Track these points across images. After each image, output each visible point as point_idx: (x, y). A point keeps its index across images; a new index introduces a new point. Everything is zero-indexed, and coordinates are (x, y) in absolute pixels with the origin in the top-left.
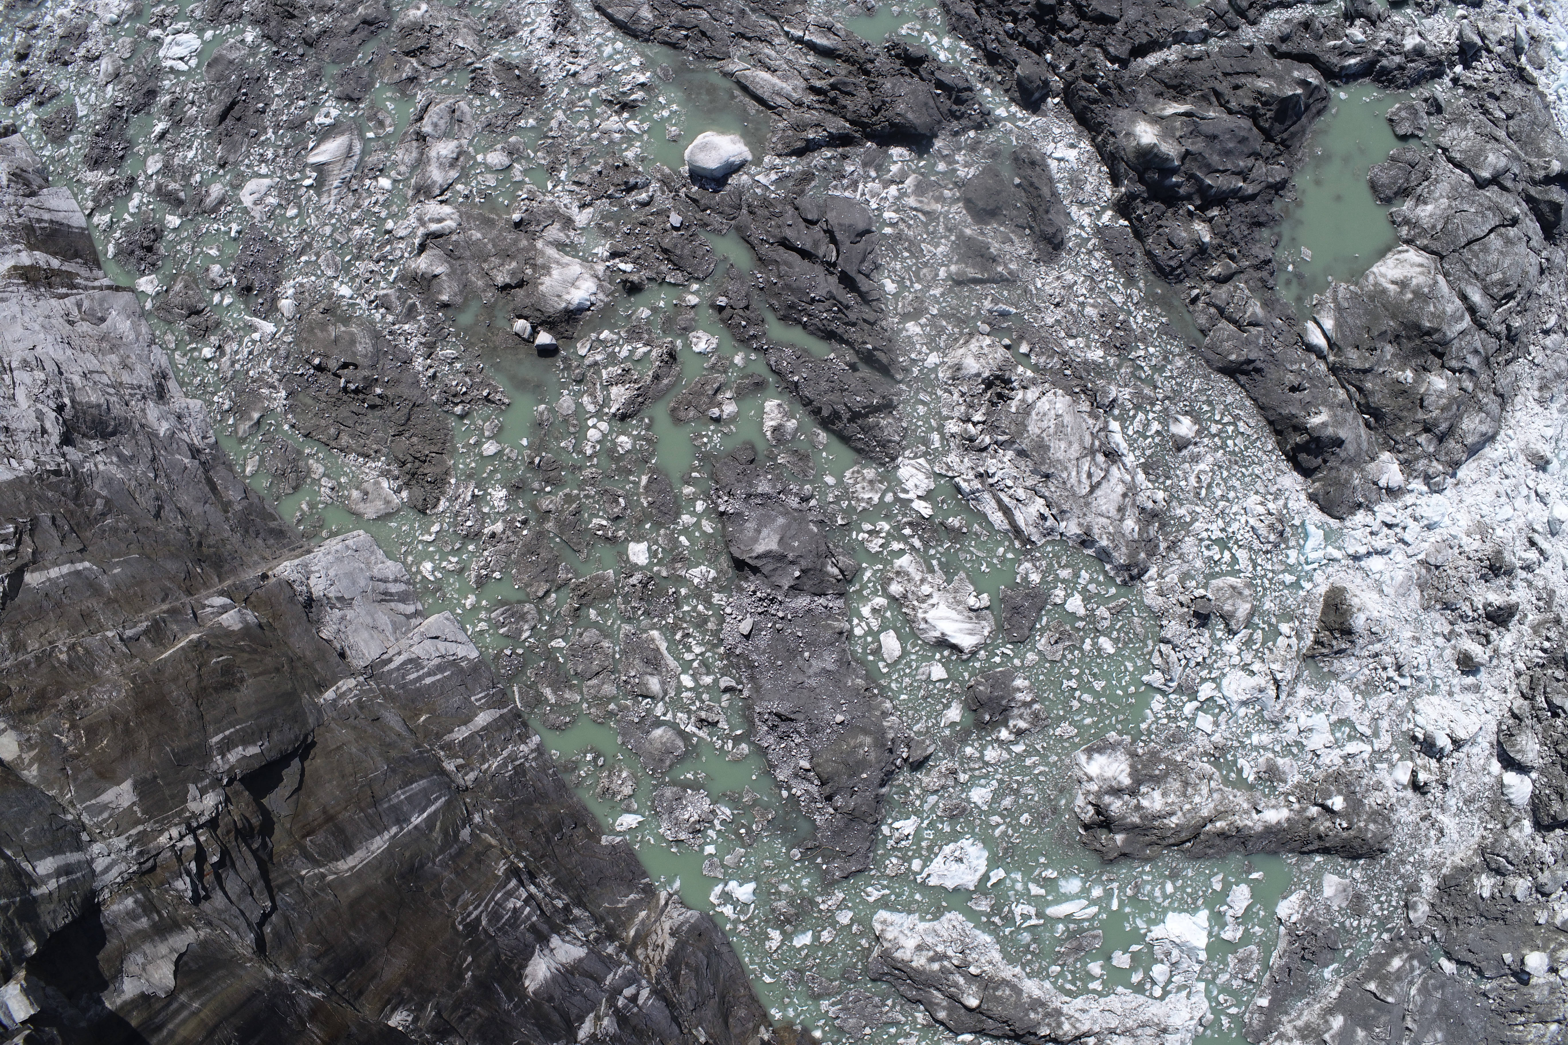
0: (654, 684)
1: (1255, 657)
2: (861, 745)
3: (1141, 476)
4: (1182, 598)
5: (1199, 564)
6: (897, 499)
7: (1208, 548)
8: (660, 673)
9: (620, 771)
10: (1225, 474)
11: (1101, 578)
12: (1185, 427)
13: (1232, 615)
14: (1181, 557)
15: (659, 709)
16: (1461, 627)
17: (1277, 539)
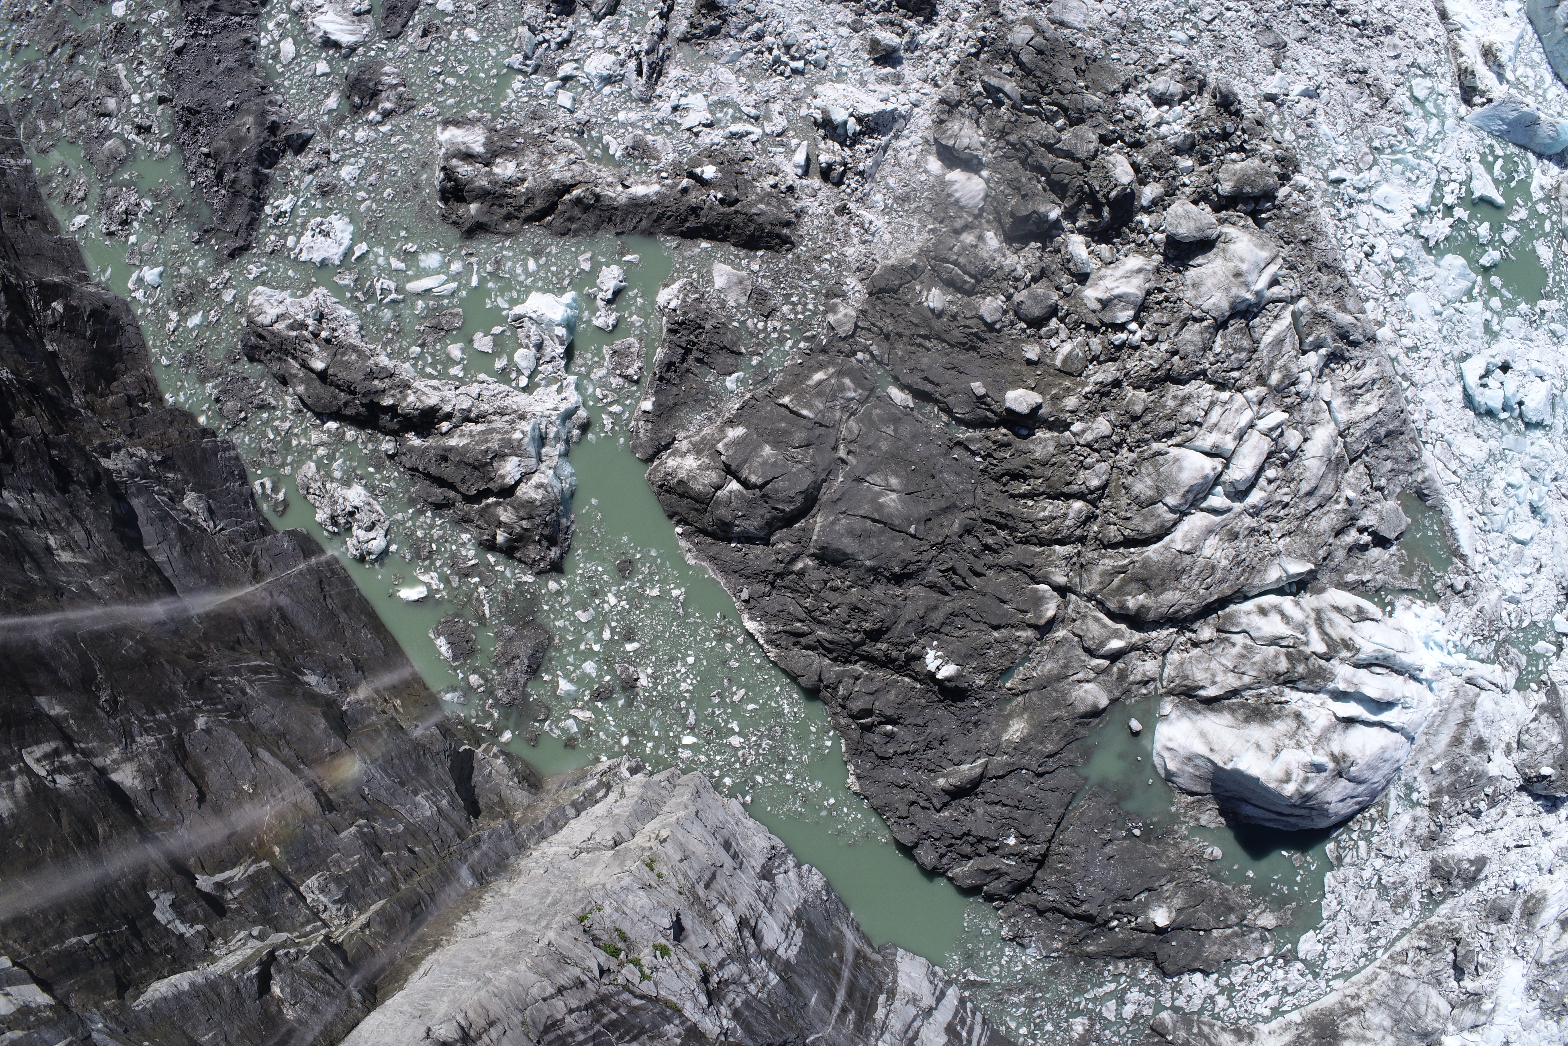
0: (113, 104)
1: (620, 40)
2: (244, 124)
8: (117, 95)
15: (113, 125)
16: (869, 19)
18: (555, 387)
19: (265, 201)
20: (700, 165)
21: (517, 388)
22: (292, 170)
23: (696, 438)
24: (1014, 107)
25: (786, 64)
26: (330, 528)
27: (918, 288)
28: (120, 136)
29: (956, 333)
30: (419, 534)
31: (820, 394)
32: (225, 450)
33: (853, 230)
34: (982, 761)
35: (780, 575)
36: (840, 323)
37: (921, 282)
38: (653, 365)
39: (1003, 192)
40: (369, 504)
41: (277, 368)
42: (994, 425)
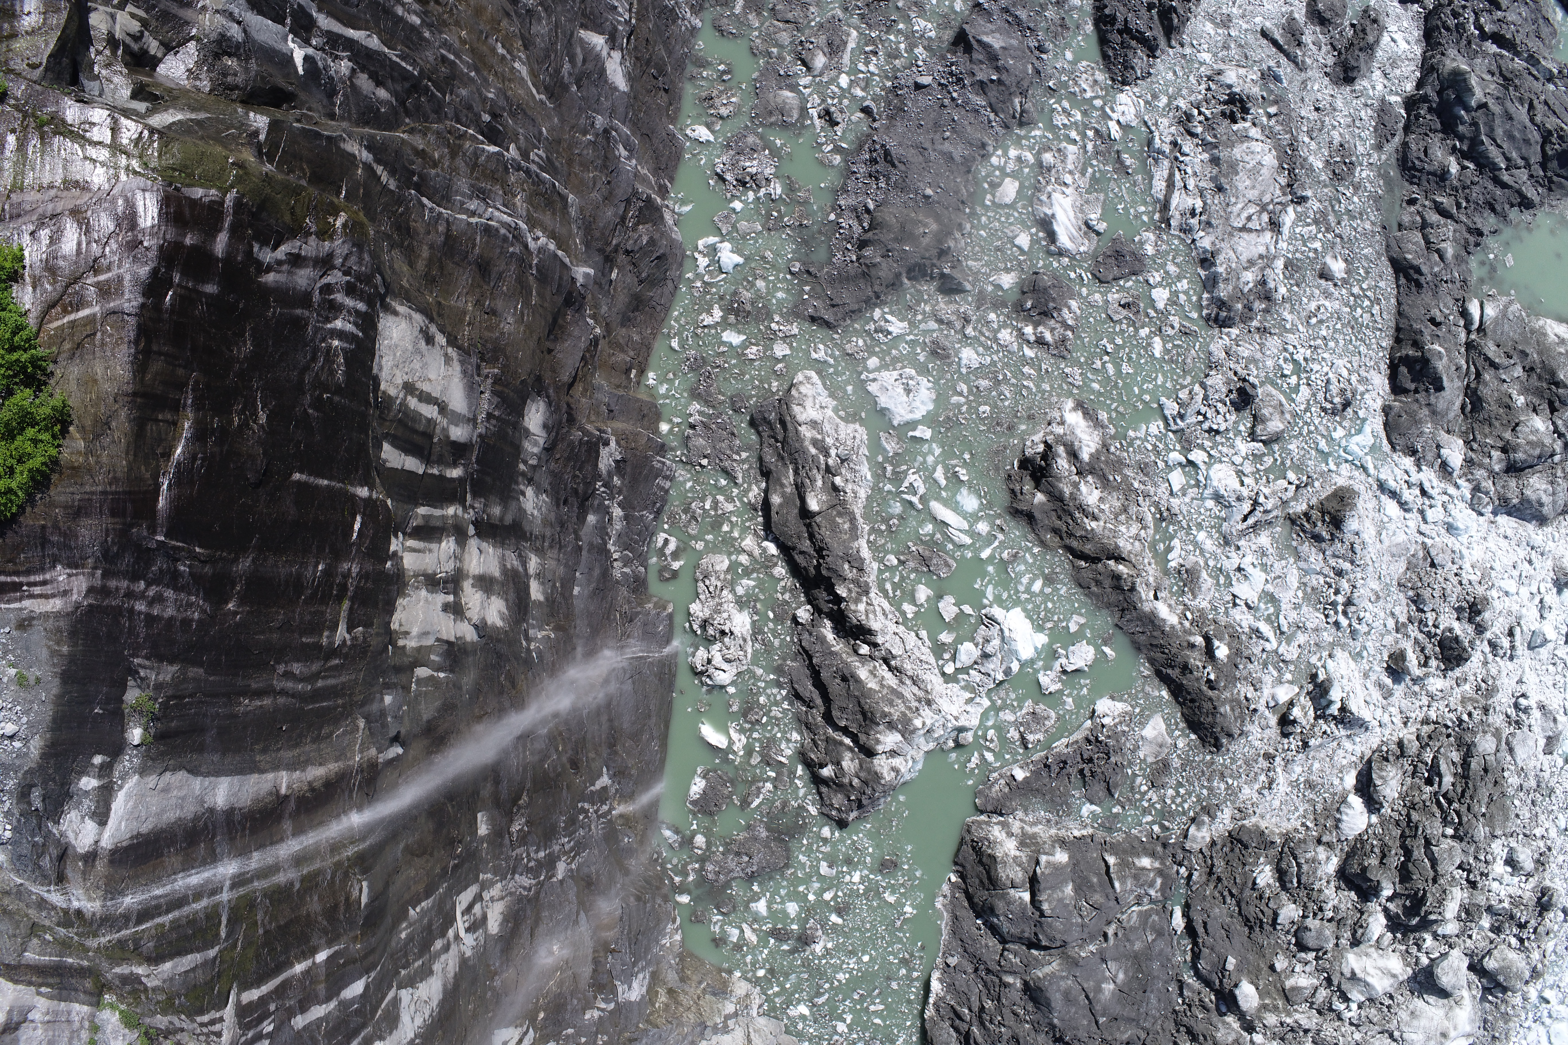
0: (820, 61)
2: (925, 225)
3: (1280, 264)
4: (1239, 370)
7: (1285, 360)
8: (830, 59)
9: (733, 95)
10: (1339, 326)
11: (1194, 298)
12: (1338, 267)
13: (1263, 422)
15: (805, 81)
16: (1413, 631)
17: (1339, 407)
18: (968, 695)
19: (881, 304)
20: (1220, 640)
21: (941, 668)
23: (1027, 828)
24: (1436, 794)
25: (1336, 613)
26: (695, 627)
27: (1262, 860)
28: (804, 100)
29: (1251, 909)
30: (762, 700)
31: (1136, 877)
32: (666, 478)
35: (988, 971)
36: (1194, 840)
37: (1267, 857)
38: (1050, 748)
39: (1373, 846)
40: (745, 640)
41: (770, 458)
42: (1212, 990)
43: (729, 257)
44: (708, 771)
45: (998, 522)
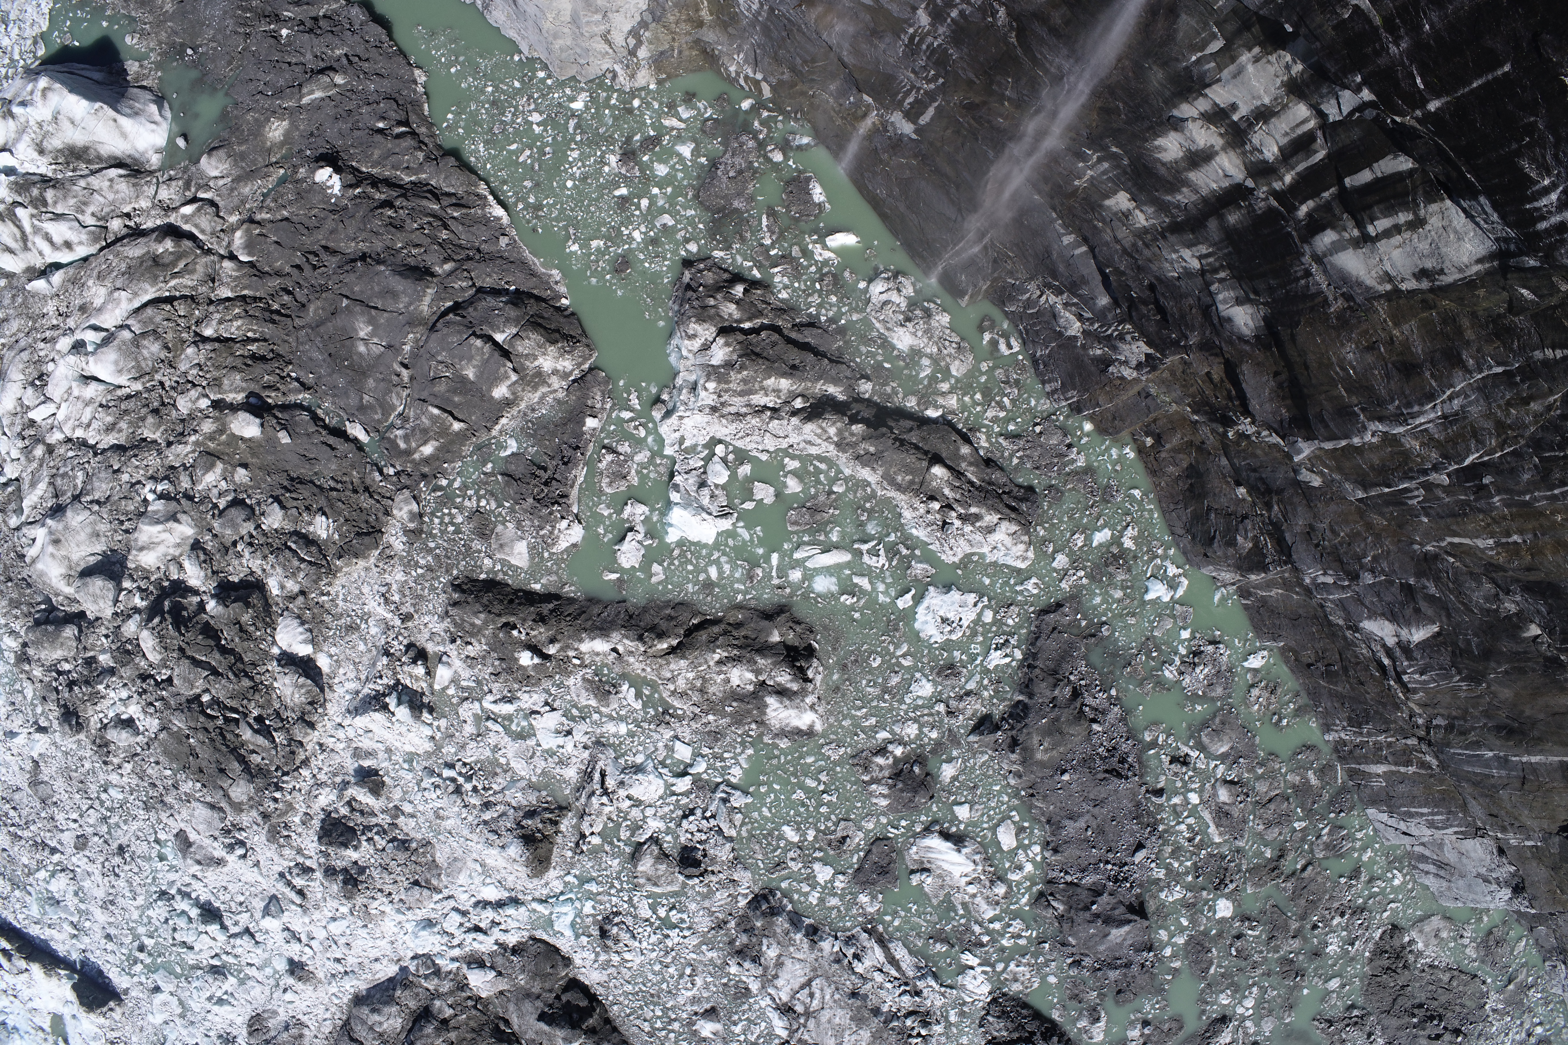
0: (1224, 796)
1: (628, 813)
2: (1046, 751)
3: (754, 987)
4: (714, 878)
5: (693, 906)
6: (993, 966)
8: (1217, 804)
12: (707, 1028)
13: (657, 859)
14: (711, 913)
16: (384, 820)
17: (608, 927)
18: (687, 444)
19: (1022, 665)
20: (535, 666)
21: (727, 445)
22: (991, 696)
23: (545, 389)
24: (245, 715)
25: (460, 774)
26: (932, 305)
27: (336, 536)
28: (1210, 756)
29: (306, 494)
30: (834, 299)
31: (425, 431)
32: (1054, 392)
33: (396, 598)
34: (305, 100)
35: (469, 258)
36: (406, 501)
37: (334, 543)
38: (586, 464)
39: (257, 629)
40: (888, 329)
41: (996, 476)
42: (277, 406)
43: (1158, 591)
44: (821, 212)
45: (788, 590)
